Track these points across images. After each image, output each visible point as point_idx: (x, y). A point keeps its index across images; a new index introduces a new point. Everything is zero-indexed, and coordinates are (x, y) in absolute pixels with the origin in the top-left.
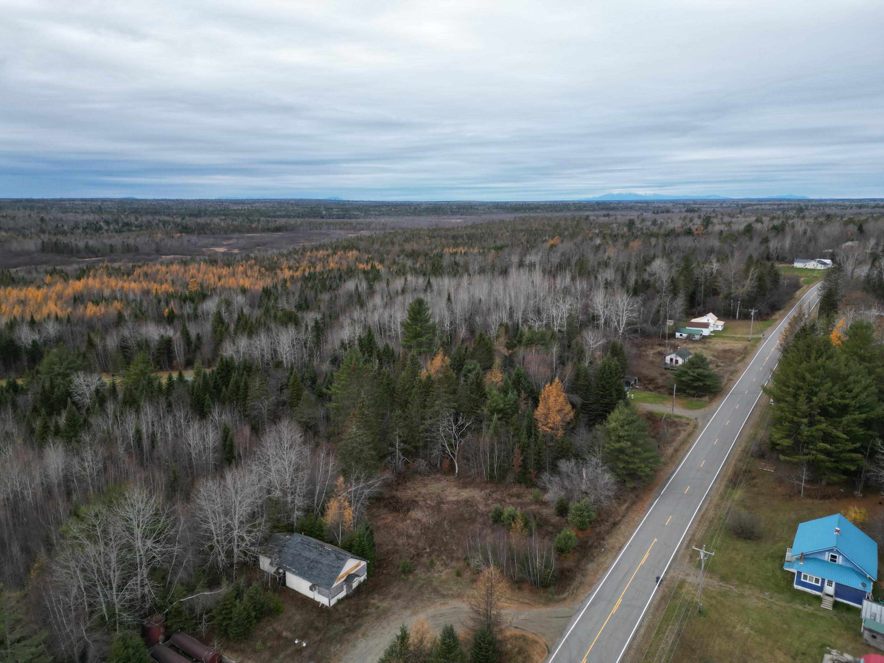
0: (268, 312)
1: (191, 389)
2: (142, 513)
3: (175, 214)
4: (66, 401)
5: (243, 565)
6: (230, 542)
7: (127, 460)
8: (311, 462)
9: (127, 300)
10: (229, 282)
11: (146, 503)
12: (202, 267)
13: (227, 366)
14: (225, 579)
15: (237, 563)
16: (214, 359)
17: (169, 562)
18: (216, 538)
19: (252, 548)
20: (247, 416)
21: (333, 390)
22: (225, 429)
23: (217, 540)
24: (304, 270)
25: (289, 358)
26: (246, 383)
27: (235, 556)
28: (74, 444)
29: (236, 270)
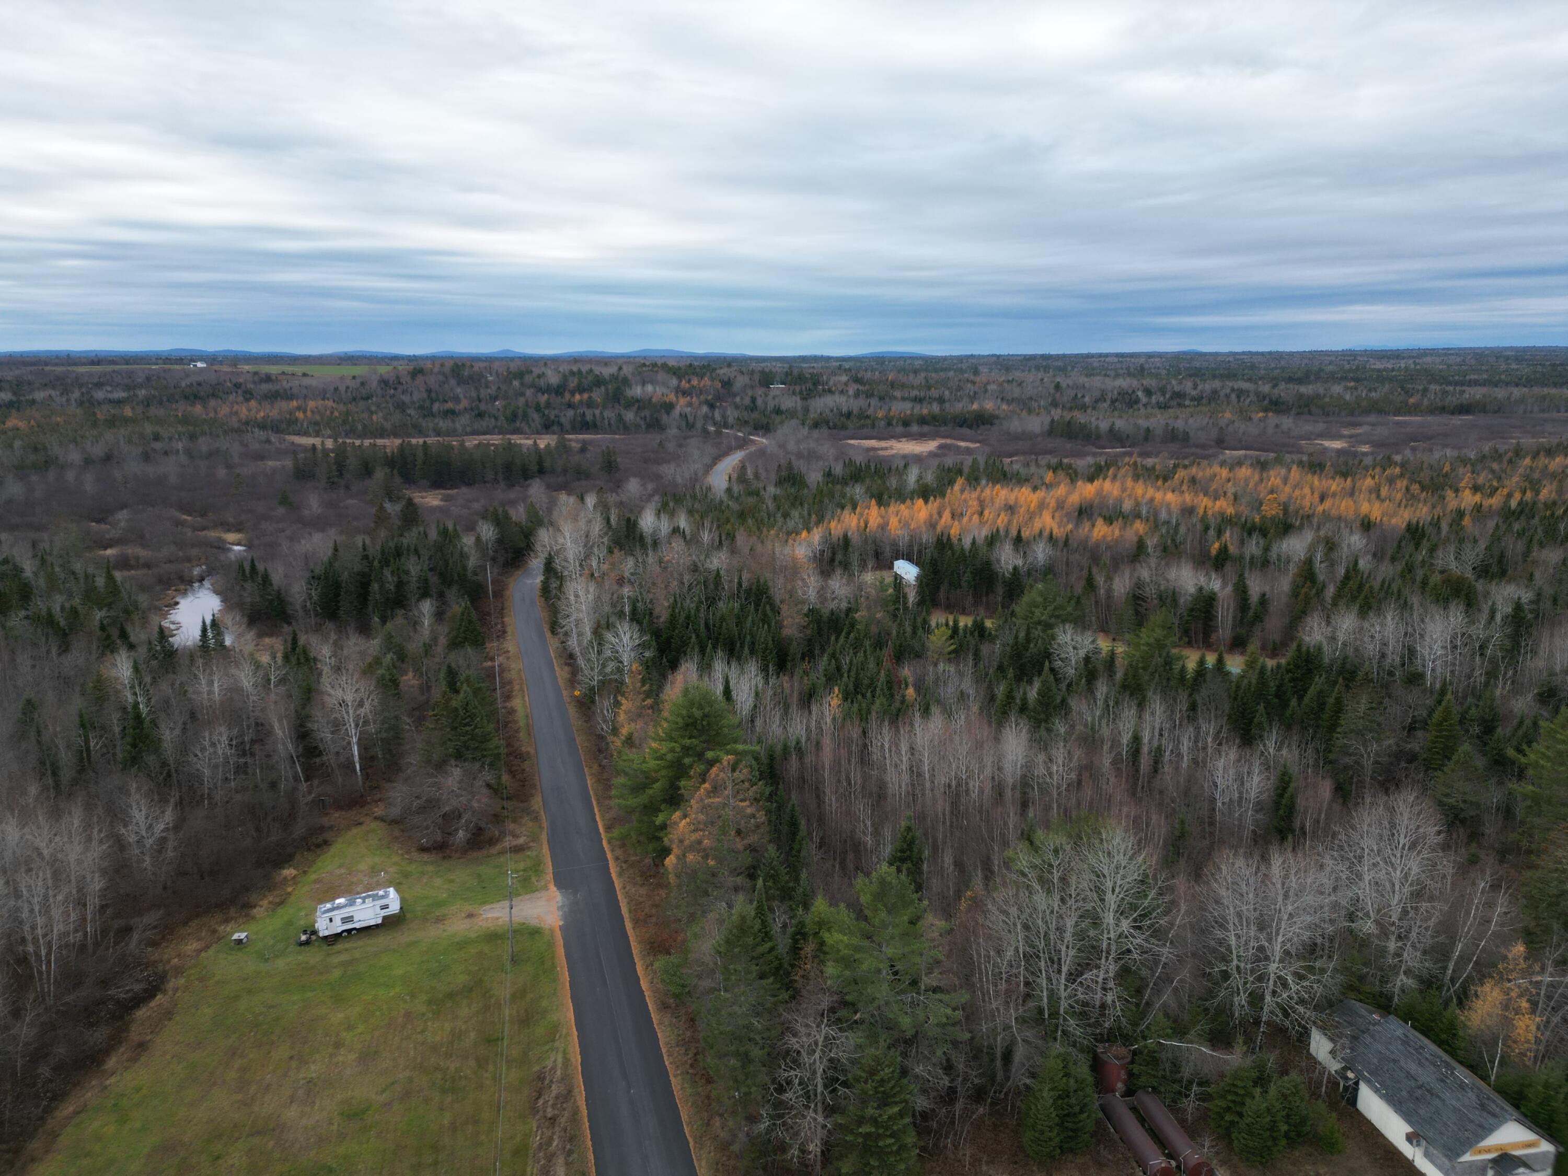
0: (1410, 571)
1: (1234, 688)
2: (1121, 872)
3: (1260, 379)
4: (1042, 665)
5: (1278, 1032)
6: (1260, 979)
7: (1113, 780)
8: (1453, 890)
9: (1155, 521)
10: (1339, 507)
11: (1131, 859)
12: (1292, 473)
13: (1307, 661)
14: (1241, 1041)
15: (1268, 1023)
16: (1284, 644)
17: (1151, 969)
18: (1235, 962)
19: (1301, 1009)
20: (1331, 762)
21: (1533, 757)
22: (1284, 774)
23: (1238, 967)
24: (1510, 496)
25: (1439, 670)
26: (1338, 701)
27: (1266, 1009)
28: (1043, 732)
29: (1358, 485)
